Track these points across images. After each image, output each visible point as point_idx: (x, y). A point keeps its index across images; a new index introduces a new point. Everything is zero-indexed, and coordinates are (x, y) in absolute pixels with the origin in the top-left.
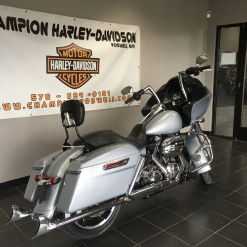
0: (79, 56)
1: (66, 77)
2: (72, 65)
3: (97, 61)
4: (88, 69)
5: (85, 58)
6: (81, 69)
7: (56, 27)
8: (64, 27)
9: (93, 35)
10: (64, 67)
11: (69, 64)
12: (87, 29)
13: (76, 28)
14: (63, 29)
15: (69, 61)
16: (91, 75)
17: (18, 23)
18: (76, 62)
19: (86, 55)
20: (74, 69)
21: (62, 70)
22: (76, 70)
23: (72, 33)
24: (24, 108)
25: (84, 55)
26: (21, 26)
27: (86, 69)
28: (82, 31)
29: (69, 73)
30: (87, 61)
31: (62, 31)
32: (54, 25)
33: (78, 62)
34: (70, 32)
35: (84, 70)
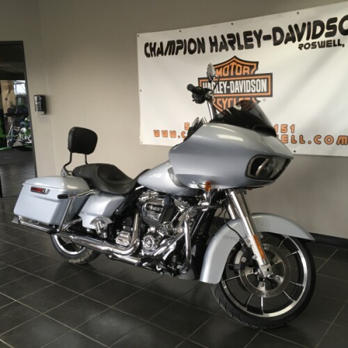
0: (237, 74)
1: (221, 102)
2: (228, 87)
3: (269, 77)
4: (253, 91)
5: (246, 75)
6: (241, 91)
7: (213, 41)
8: (222, 37)
9: (267, 38)
10: (219, 90)
11: (225, 86)
12: (255, 32)
13: (238, 34)
14: (221, 40)
15: (225, 81)
16: (258, 99)
17: (177, 45)
18: (233, 82)
19: (248, 72)
20: (232, 92)
22: (234, 93)
23: (235, 43)
24: (179, 137)
25: (245, 72)
27: (249, 91)
28: (248, 37)
29: (225, 98)
30: (250, 80)
31: (221, 42)
32: (210, 38)
33: (237, 82)
34: (232, 40)
35: (246, 93)
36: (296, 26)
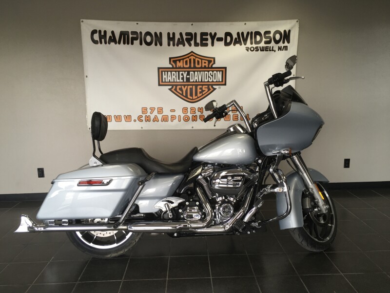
0: (197, 66)
1: (181, 89)
2: (188, 77)
3: (223, 70)
4: (210, 81)
5: (205, 67)
6: (200, 81)
7: (171, 36)
8: (181, 34)
9: (220, 39)
10: (179, 79)
11: (185, 75)
12: (211, 34)
13: (196, 34)
14: (179, 37)
15: (185, 71)
16: (214, 87)
17: (131, 36)
18: (193, 73)
19: (207, 65)
20: (191, 80)
21: (176, 82)
22: (193, 82)
23: (192, 40)
24: (135, 121)
25: (203, 65)
26: (133, 39)
27: (207, 80)
28: (204, 37)
29: (184, 86)
30: (208, 71)
31: (179, 39)
32: (169, 34)
33: (196, 73)
34: (190, 38)
35: (204, 82)
36: (243, 33)
